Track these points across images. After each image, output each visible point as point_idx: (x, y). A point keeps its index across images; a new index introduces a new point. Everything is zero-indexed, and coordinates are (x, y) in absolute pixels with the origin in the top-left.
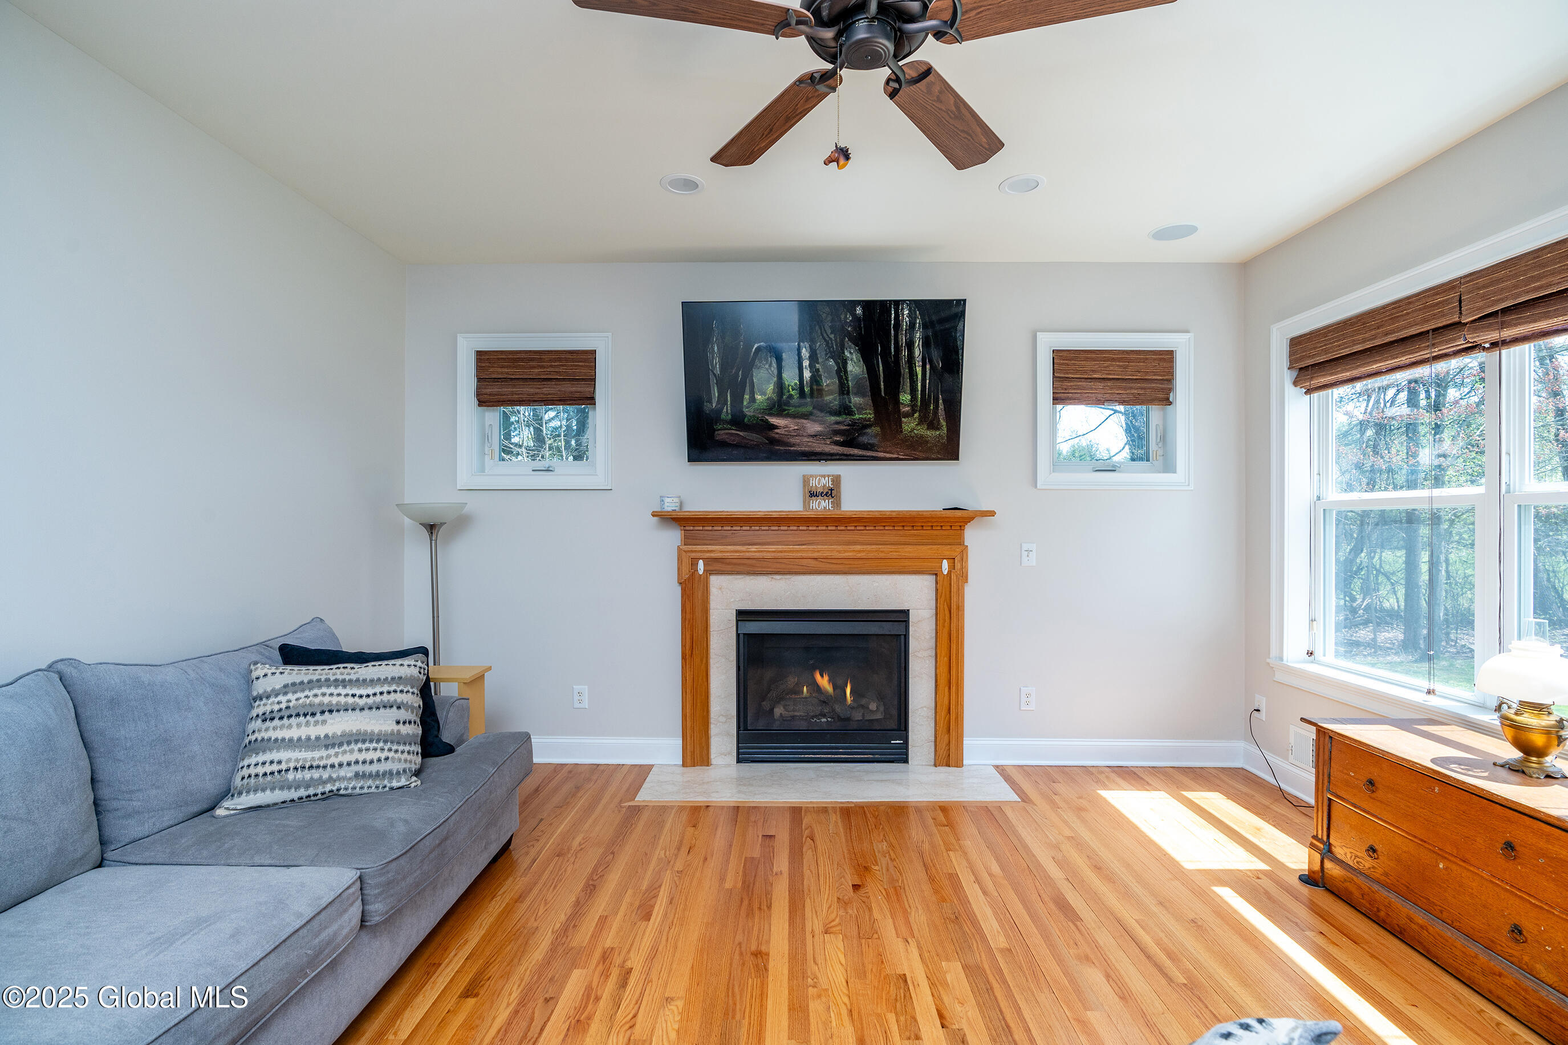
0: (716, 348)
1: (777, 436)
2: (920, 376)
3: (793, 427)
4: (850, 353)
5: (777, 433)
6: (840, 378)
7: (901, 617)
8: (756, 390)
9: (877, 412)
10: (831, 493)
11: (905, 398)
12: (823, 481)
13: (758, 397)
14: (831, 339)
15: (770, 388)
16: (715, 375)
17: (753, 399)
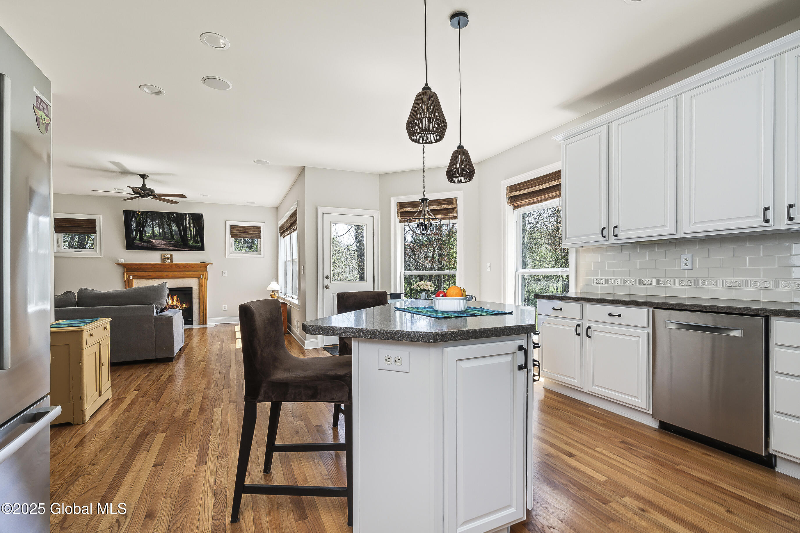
0: (134, 222)
1: (153, 244)
2: (192, 231)
3: (158, 242)
4: (173, 225)
6: (170, 231)
7: (191, 289)
8: (146, 233)
9: (181, 239)
10: (171, 258)
11: (189, 236)
12: (167, 256)
13: (147, 235)
14: (167, 221)
15: (151, 233)
16: (134, 228)
17: (145, 235)
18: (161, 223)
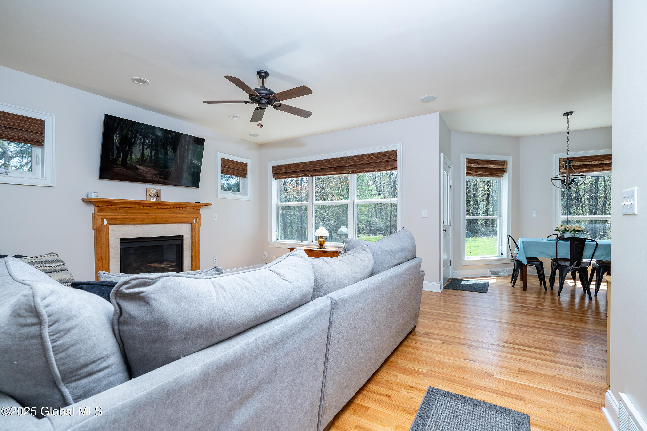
0: (118, 135)
1: (139, 173)
3: (146, 170)
4: (169, 148)
5: (139, 172)
6: (165, 156)
7: (180, 238)
8: (133, 154)
9: (176, 169)
10: (157, 195)
11: (185, 166)
12: (155, 191)
13: (134, 157)
14: (163, 142)
15: (139, 155)
16: (116, 146)
17: (131, 158)
18: (155, 144)
